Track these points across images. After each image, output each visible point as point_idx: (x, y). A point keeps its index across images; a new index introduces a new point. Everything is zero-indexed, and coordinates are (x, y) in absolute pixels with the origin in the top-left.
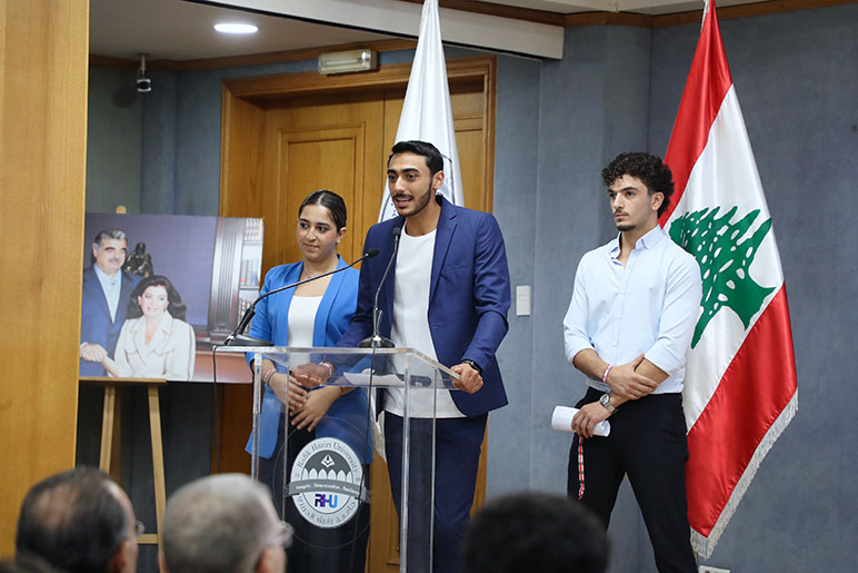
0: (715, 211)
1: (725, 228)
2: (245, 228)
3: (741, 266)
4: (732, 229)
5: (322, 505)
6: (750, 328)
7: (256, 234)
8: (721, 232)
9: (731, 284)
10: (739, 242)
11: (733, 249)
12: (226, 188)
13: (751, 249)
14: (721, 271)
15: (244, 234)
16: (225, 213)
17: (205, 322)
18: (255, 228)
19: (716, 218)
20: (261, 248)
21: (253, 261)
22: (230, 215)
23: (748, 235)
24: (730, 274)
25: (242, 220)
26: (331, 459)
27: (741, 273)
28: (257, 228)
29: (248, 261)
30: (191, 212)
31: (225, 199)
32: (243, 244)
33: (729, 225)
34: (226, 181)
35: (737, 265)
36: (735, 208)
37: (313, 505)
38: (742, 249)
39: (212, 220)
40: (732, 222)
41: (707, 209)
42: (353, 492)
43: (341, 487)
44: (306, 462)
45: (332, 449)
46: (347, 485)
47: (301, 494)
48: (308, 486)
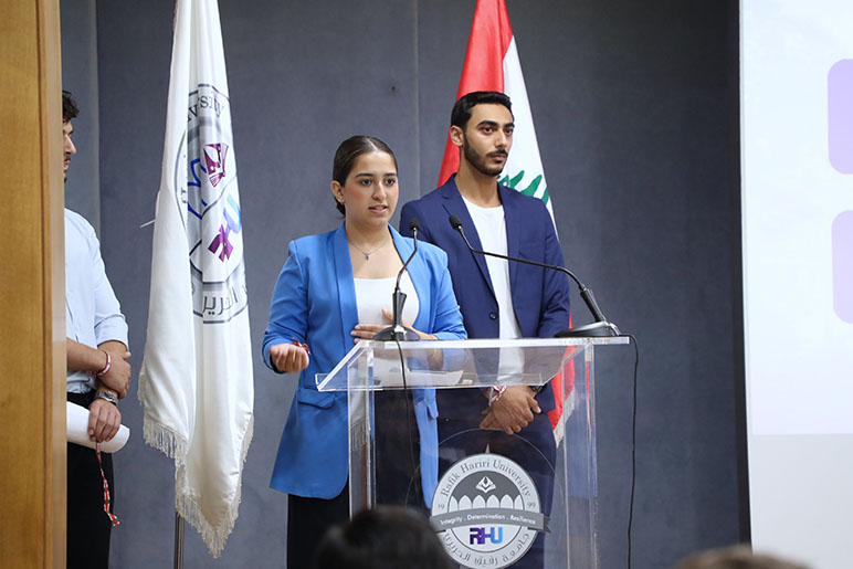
5: (481, 542)
26: (489, 481)
37: (468, 543)
42: (525, 520)
43: (507, 516)
44: (453, 489)
45: (491, 468)
46: (517, 513)
47: (448, 531)
48: (459, 519)
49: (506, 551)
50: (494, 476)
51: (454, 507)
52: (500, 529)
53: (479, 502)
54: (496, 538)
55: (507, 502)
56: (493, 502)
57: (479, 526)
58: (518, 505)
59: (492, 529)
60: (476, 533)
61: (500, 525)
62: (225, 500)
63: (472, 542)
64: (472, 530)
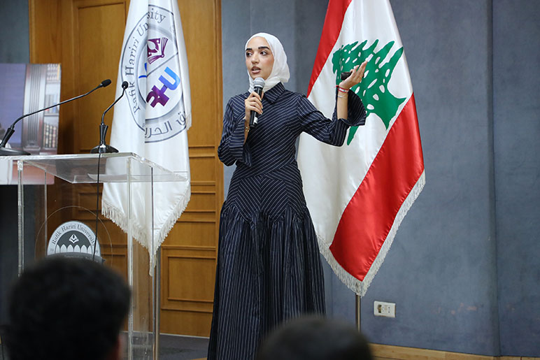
0: (363, 44)
1: (371, 56)
2: (47, 72)
3: (382, 84)
4: (375, 56)
6: (389, 128)
7: (55, 76)
8: (368, 59)
9: (376, 97)
10: (381, 65)
11: (377, 71)
12: (34, 43)
13: (388, 71)
14: (369, 87)
15: (47, 76)
16: (34, 61)
17: (20, 141)
18: (55, 71)
19: (364, 49)
20: (59, 86)
21: (53, 96)
22: (38, 62)
23: (387, 60)
24: (375, 89)
25: (45, 65)
26: (76, 237)
27: (382, 88)
28: (56, 71)
29: (50, 96)
30: (10, 61)
31: (34, 51)
32: (46, 83)
33: (373, 54)
34: (34, 38)
35: (380, 83)
36: (377, 41)
38: (383, 71)
39: (22, 66)
40: (376, 51)
41: (357, 43)
44: (58, 240)
45: (77, 229)
50: (78, 234)
51: (58, 250)
53: (70, 248)
55: (84, 249)
56: (77, 249)
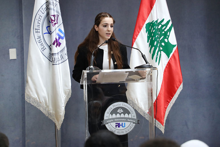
3: (166, 38)
4: (163, 26)
5: (119, 127)
6: (170, 58)
8: (159, 27)
9: (163, 44)
11: (163, 32)
13: (169, 32)
14: (160, 40)
23: (168, 28)
24: (163, 41)
26: (121, 110)
27: (166, 40)
36: (164, 19)
37: (115, 127)
40: (163, 24)
42: (132, 121)
43: (127, 120)
44: (110, 112)
45: (122, 106)
46: (130, 119)
47: (109, 124)
48: (112, 120)
49: (127, 130)
50: (122, 108)
51: (111, 117)
52: (125, 123)
53: (118, 116)
54: (123, 126)
55: (126, 115)
56: (122, 115)
57: (118, 122)
58: (130, 116)
59: (122, 123)
60: (117, 124)
61: (124, 122)
62: (60, 114)
63: (116, 127)
64: (116, 123)
